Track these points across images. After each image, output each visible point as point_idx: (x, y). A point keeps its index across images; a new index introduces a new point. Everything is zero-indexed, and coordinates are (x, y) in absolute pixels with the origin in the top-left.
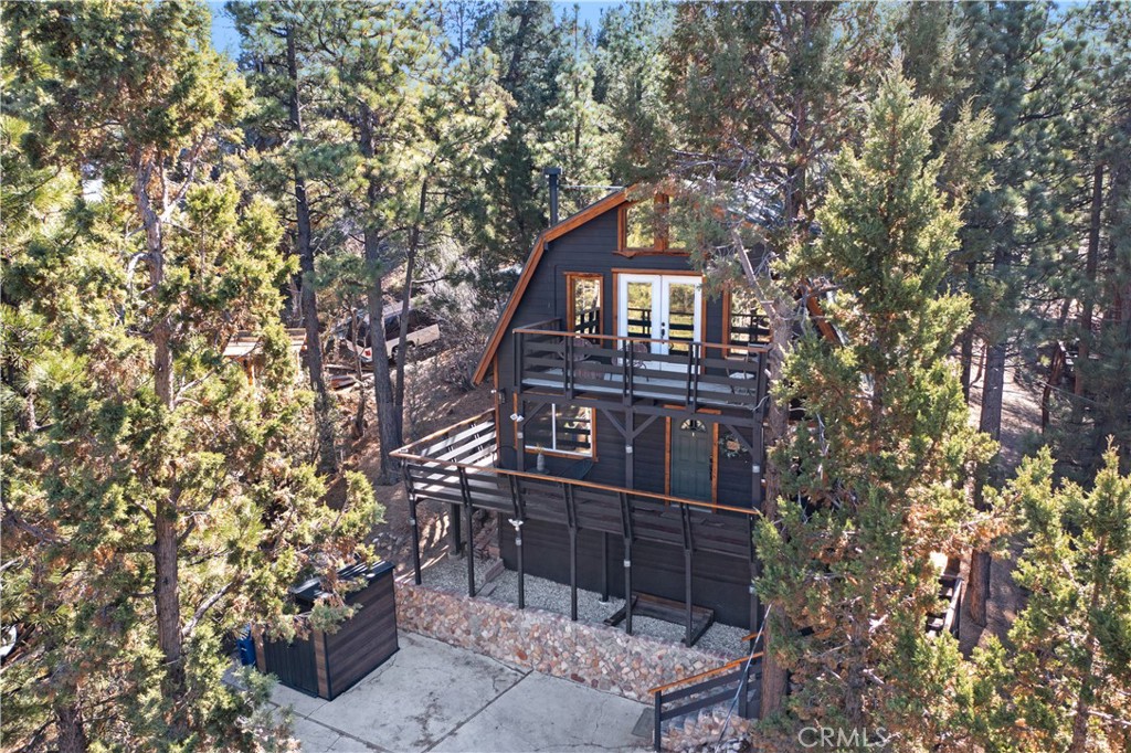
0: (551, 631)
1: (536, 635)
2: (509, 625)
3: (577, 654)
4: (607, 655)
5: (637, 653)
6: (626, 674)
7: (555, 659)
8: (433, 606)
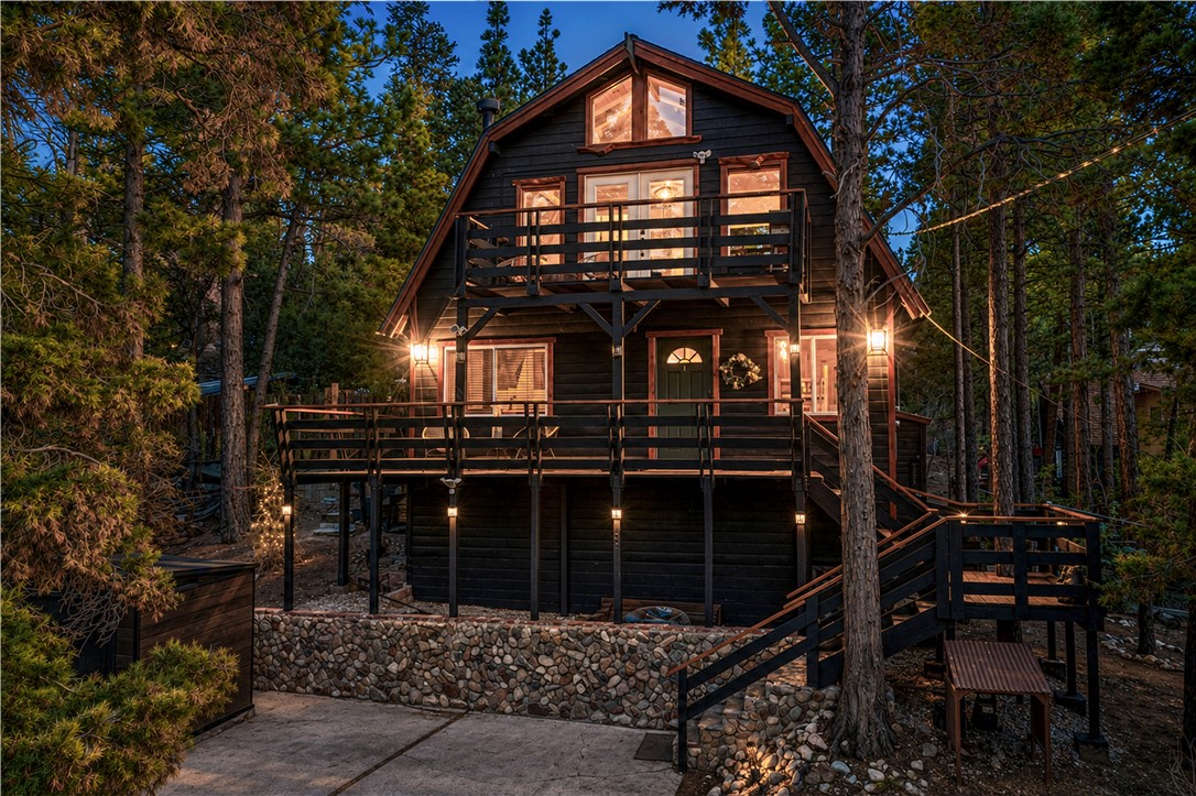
0: (499, 643)
1: (475, 652)
2: (433, 644)
3: (540, 670)
4: (587, 662)
5: (632, 649)
6: (615, 687)
7: (504, 685)
8: (311, 639)
